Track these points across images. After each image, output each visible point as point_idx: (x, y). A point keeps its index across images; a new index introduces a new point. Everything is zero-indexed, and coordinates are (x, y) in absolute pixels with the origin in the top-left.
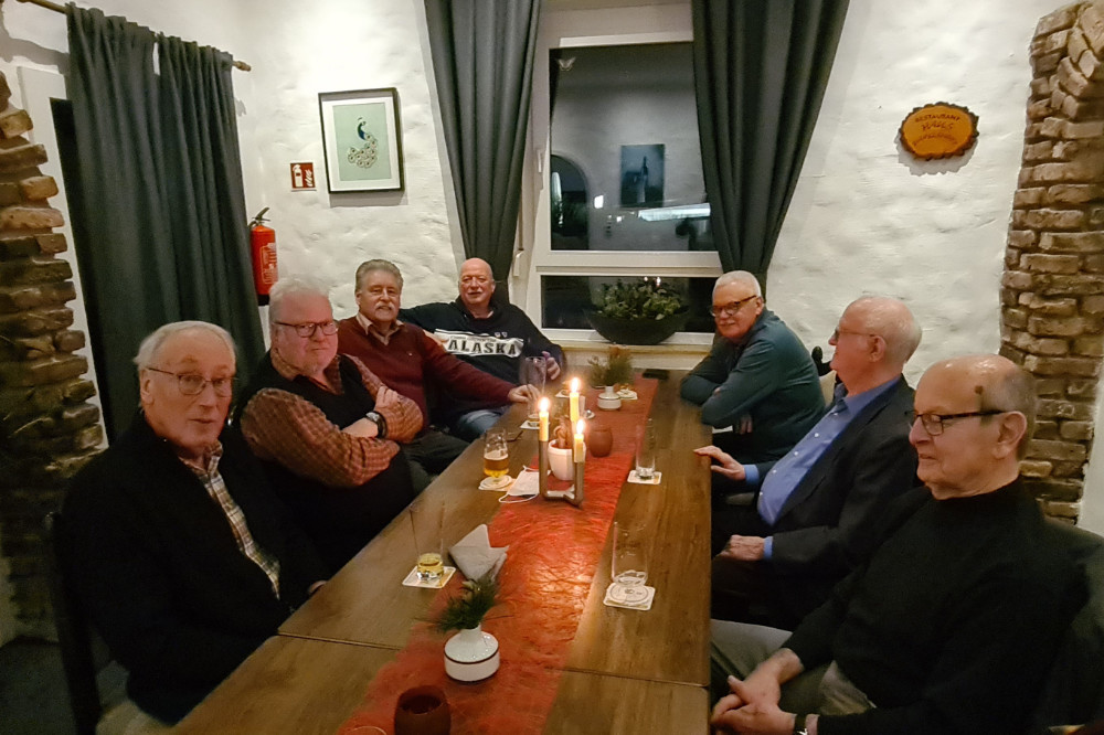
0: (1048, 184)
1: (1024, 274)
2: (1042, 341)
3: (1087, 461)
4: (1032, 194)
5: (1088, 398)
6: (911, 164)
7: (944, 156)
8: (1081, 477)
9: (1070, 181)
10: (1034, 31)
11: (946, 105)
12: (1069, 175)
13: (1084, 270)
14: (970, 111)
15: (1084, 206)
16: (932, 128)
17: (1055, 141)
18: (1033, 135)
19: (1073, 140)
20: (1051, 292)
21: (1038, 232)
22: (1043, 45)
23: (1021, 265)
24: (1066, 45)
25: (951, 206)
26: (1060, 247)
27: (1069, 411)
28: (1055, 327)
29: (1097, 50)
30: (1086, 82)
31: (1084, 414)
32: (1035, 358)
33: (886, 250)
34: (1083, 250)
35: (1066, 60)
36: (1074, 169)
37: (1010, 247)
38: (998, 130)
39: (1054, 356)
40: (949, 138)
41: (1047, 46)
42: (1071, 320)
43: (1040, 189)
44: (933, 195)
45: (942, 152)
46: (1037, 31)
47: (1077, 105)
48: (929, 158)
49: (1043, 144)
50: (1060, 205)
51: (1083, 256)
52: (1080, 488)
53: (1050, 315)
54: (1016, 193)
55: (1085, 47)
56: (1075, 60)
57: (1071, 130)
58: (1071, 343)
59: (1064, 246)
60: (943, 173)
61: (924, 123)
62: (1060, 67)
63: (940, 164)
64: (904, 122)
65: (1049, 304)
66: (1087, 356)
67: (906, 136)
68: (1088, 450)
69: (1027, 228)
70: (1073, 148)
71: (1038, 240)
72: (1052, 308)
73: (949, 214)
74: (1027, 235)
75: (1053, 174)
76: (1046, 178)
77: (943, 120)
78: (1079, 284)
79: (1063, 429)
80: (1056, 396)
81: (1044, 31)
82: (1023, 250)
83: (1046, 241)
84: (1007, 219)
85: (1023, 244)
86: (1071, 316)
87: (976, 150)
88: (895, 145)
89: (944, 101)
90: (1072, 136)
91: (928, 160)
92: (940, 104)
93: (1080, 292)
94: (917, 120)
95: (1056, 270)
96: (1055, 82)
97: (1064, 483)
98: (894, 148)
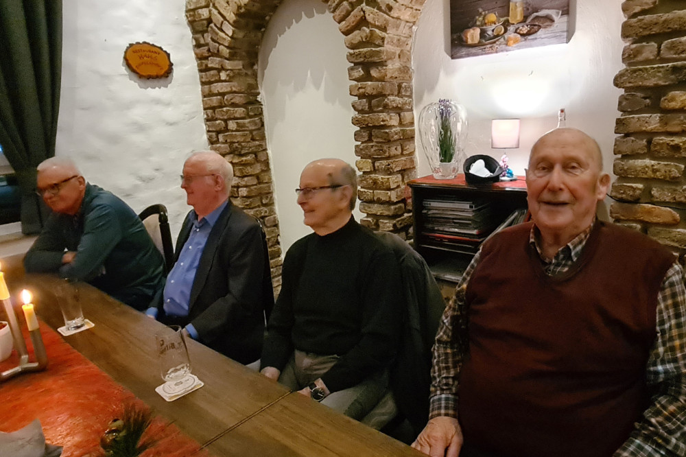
0: (223, 94)
1: (223, 145)
2: (246, 179)
3: (279, 235)
4: (215, 101)
5: (270, 204)
6: (137, 81)
7: (157, 77)
8: (278, 243)
9: (235, 92)
10: (185, 7)
11: (149, 44)
12: (234, 89)
13: (253, 139)
14: (164, 49)
15: (245, 105)
16: (145, 58)
17: (219, 70)
18: (204, 67)
19: (231, 70)
20: (243, 152)
21: (226, 121)
22: (194, 16)
23: (220, 141)
24: (210, 17)
25: (170, 109)
26: (240, 128)
27: (266, 212)
28: (249, 170)
29: (231, 22)
30: (229, 39)
31: (272, 212)
32: (245, 189)
33: (138, 139)
34: (250, 128)
35: (212, 25)
36: (235, 86)
37: (208, 131)
38: (183, 63)
39: (253, 185)
40: (157, 65)
41: (197, 16)
42: (254, 166)
43: (219, 97)
44: (157, 102)
45: (155, 74)
46: (187, 7)
47: (228, 51)
48: (149, 77)
49: (212, 72)
50: (234, 105)
51: (251, 131)
52: (279, 249)
53: (246, 164)
54: (203, 101)
55: (222, 19)
56: (219, 26)
57: (228, 64)
58: (258, 177)
59: (242, 127)
60: (160, 88)
61: (139, 54)
62: (209, 29)
63: (155, 82)
64: (126, 52)
65: (244, 159)
66: (266, 183)
67: (130, 62)
68: (278, 228)
69: (216, 119)
70: (231, 74)
71: (227, 125)
72: (246, 160)
73: (170, 113)
74: (219, 124)
75: (224, 89)
76: (221, 91)
77: (150, 54)
78: (253, 146)
79: (266, 222)
80: (259, 206)
81: (192, 7)
82: (218, 132)
83: (232, 125)
84: (202, 115)
85: (218, 129)
86: (254, 164)
87: (174, 74)
88: (124, 68)
89: (147, 41)
90: (230, 68)
91: (148, 79)
92: (145, 43)
93: (255, 150)
94: (134, 52)
95: (242, 140)
96: (208, 37)
97: (273, 249)
98: (123, 70)
